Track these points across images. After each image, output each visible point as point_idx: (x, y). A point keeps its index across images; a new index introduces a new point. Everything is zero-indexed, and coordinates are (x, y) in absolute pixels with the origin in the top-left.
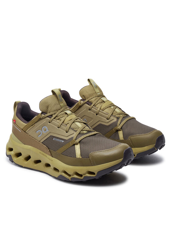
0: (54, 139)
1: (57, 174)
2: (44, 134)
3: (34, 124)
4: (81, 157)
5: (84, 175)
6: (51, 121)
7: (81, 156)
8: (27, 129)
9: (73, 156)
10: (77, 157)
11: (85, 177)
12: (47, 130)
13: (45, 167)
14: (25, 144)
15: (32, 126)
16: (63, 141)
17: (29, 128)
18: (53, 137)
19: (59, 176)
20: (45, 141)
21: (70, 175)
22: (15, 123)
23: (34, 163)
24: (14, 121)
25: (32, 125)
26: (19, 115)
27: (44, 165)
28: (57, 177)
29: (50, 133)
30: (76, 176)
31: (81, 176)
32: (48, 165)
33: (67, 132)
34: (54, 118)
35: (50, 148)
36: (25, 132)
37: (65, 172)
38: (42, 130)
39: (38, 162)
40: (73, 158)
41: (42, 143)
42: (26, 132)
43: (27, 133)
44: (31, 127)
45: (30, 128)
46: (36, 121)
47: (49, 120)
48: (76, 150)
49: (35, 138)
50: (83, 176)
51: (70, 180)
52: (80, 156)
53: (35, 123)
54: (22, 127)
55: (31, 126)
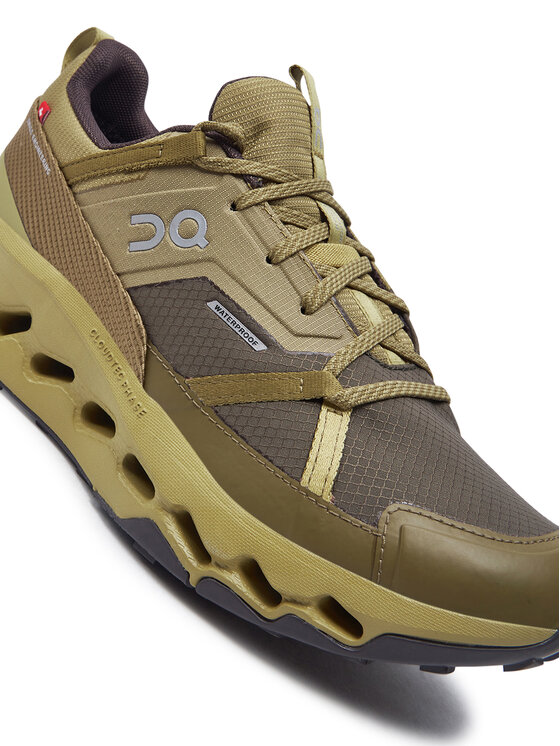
0: (212, 305)
1: (130, 502)
2: (170, 249)
3: (140, 170)
4: (328, 497)
5: (294, 601)
6: (248, 207)
7: (333, 491)
8: (90, 178)
9: (280, 463)
10: (305, 478)
11: (290, 617)
12: (200, 239)
13: (79, 418)
14: (34, 246)
15: (127, 177)
16: (260, 347)
17: (103, 175)
18: (215, 293)
19: (135, 521)
20: (155, 291)
21: (204, 556)
22: (42, 120)
23: (28, 364)
24: (42, 110)
25: (130, 172)
26: (84, 95)
27: (81, 406)
28: (121, 512)
29: (209, 260)
30: (236, 581)
31: (273, 597)
32: (99, 418)
33: (303, 311)
34: (271, 202)
35: (158, 340)
36: (70, 186)
37: (186, 522)
38: (167, 223)
39: (53, 369)
40: (280, 474)
41: (128, 290)
42: (78, 189)
43: (81, 197)
44: (118, 178)
45: (112, 179)
46: (163, 160)
47: (239, 191)
48: (318, 436)
49: (108, 247)
50: (284, 609)
51: (193, 582)
52: (330, 485)
53: (149, 168)
54: (67, 157)
55: (118, 172)
